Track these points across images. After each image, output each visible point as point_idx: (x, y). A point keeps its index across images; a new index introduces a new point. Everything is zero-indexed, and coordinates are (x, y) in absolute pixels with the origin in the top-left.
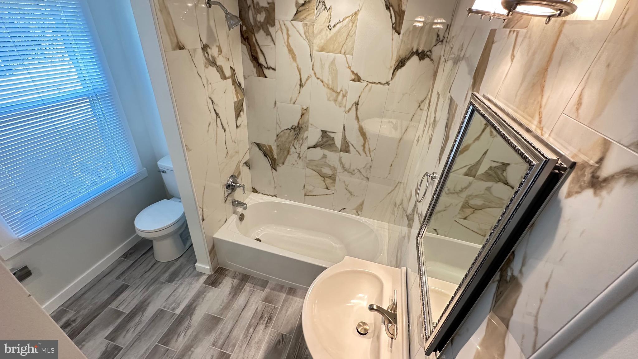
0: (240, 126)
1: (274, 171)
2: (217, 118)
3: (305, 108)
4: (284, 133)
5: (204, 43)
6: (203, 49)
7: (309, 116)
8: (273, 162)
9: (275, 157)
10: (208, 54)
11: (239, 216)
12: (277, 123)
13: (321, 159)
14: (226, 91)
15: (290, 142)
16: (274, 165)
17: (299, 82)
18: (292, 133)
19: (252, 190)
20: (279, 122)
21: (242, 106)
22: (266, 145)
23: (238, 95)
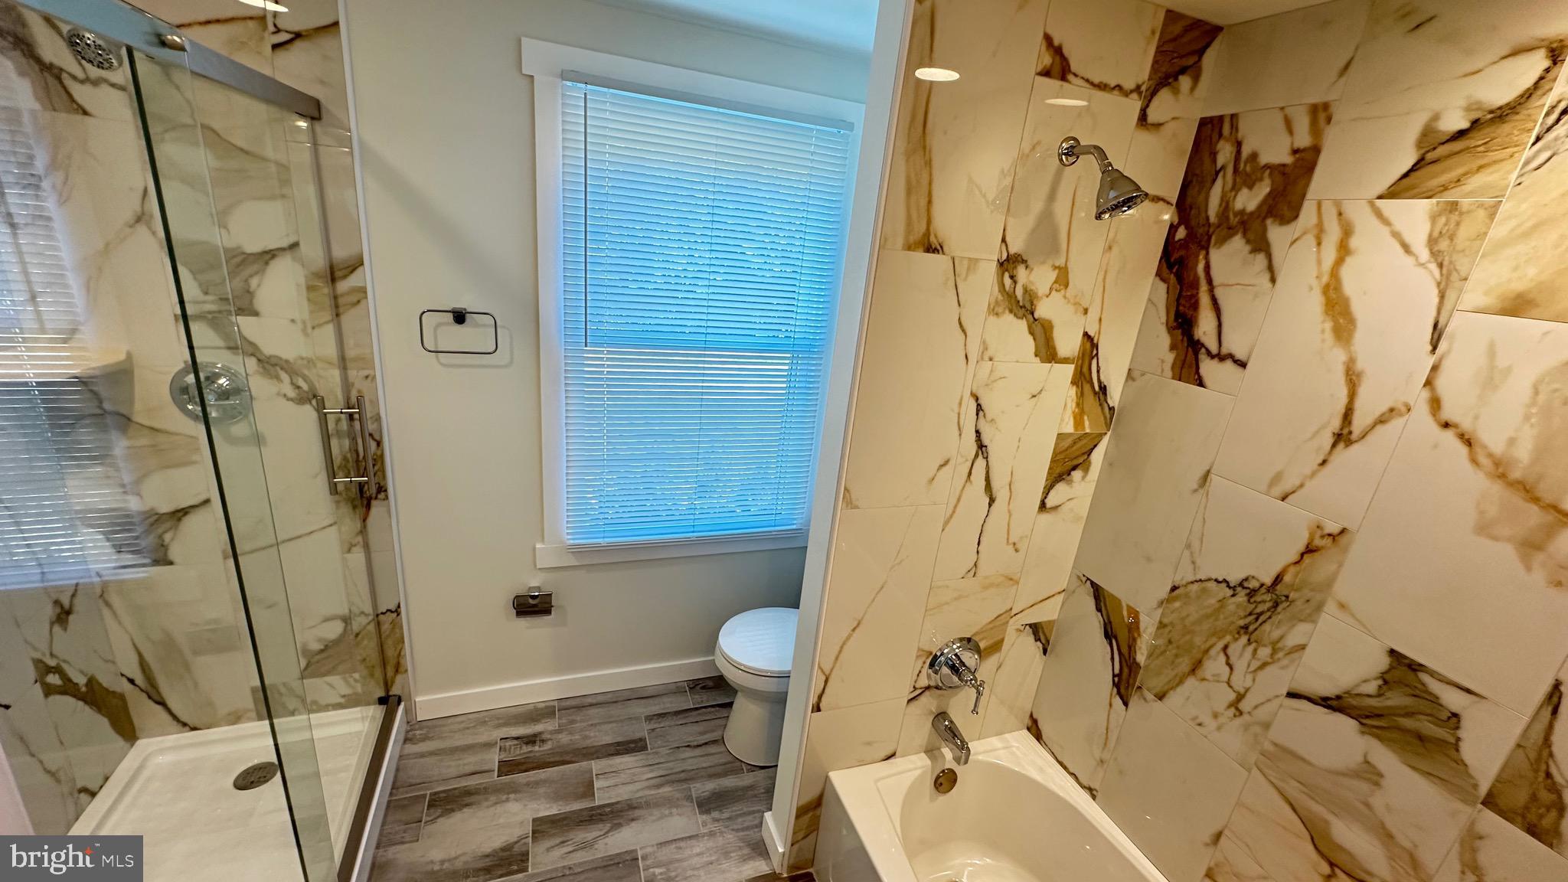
0: (1056, 508)
1: (1118, 701)
2: (977, 456)
3: (1333, 527)
4: (1204, 590)
5: (1013, 250)
6: (1001, 264)
7: (1341, 565)
8: (1126, 671)
9: (1141, 658)
10: (1015, 282)
11: (938, 771)
12: (1188, 546)
13: (1344, 774)
14: (1040, 393)
15: (1218, 634)
16: (1125, 682)
17: (1336, 424)
18: (1238, 605)
19: (1027, 721)
20: (1196, 544)
21: (1089, 455)
22: (1124, 605)
23: (1086, 418)
